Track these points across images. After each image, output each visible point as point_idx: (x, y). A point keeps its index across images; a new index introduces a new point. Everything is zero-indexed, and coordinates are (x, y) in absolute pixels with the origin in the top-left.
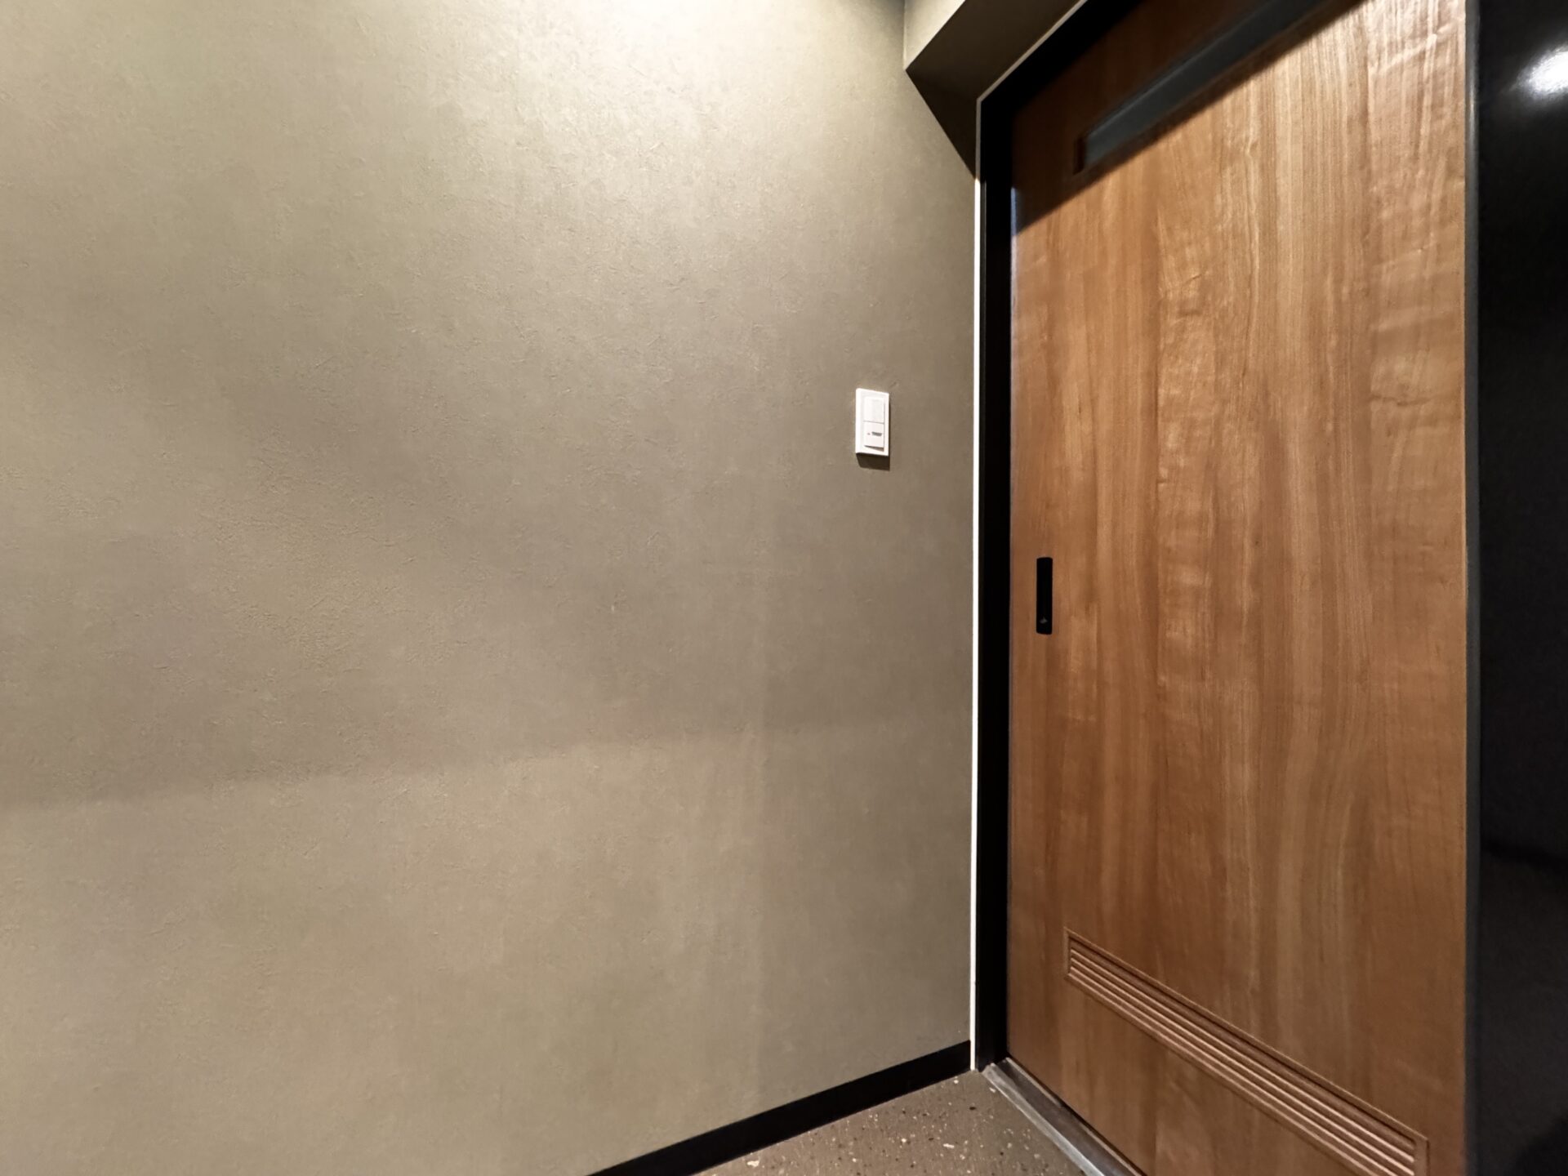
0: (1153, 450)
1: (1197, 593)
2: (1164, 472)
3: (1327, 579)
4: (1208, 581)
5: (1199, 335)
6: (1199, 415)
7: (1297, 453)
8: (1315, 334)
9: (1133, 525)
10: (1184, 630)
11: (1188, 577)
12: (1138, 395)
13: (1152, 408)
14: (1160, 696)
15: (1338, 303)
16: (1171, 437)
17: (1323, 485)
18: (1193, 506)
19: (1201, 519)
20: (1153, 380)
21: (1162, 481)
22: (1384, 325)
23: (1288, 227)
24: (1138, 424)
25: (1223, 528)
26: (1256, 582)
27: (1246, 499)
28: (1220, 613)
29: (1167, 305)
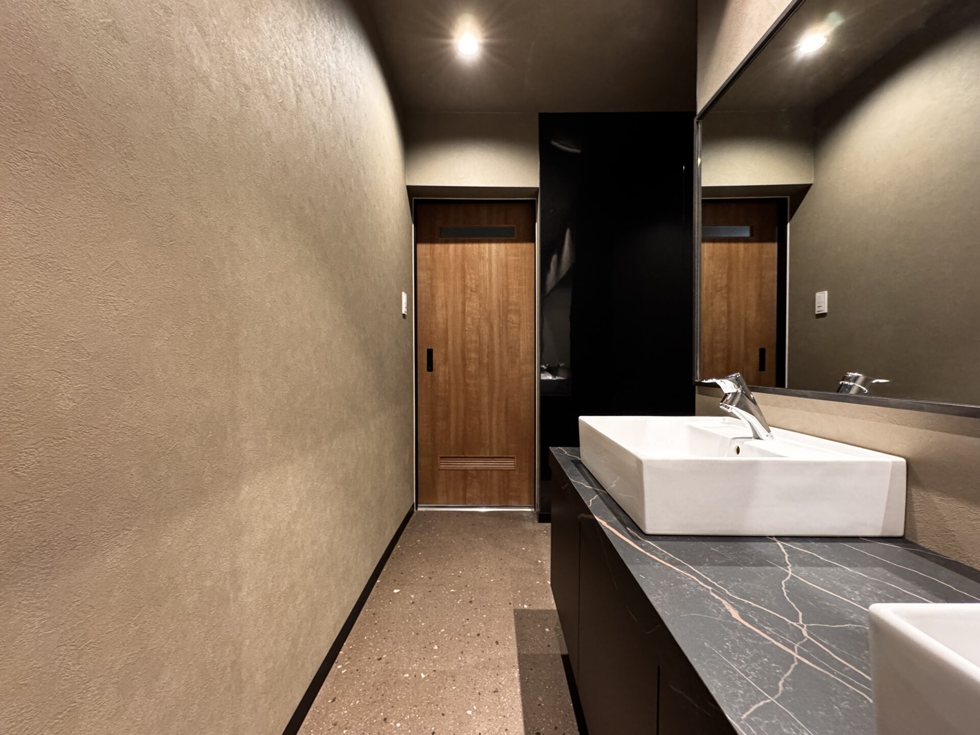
0: (464, 323)
1: (475, 359)
2: (467, 329)
3: (501, 356)
4: (477, 356)
5: (475, 297)
6: (476, 316)
7: (495, 329)
8: (499, 306)
9: (459, 340)
10: (472, 368)
11: (473, 355)
12: (460, 308)
13: (464, 312)
14: (466, 385)
15: (503, 301)
16: (469, 320)
17: (500, 336)
18: (474, 338)
19: (476, 342)
20: (464, 305)
21: (466, 331)
22: (510, 308)
23: (494, 280)
24: (460, 315)
25: (481, 344)
26: (488, 356)
27: (486, 338)
28: (480, 363)
29: (467, 286)
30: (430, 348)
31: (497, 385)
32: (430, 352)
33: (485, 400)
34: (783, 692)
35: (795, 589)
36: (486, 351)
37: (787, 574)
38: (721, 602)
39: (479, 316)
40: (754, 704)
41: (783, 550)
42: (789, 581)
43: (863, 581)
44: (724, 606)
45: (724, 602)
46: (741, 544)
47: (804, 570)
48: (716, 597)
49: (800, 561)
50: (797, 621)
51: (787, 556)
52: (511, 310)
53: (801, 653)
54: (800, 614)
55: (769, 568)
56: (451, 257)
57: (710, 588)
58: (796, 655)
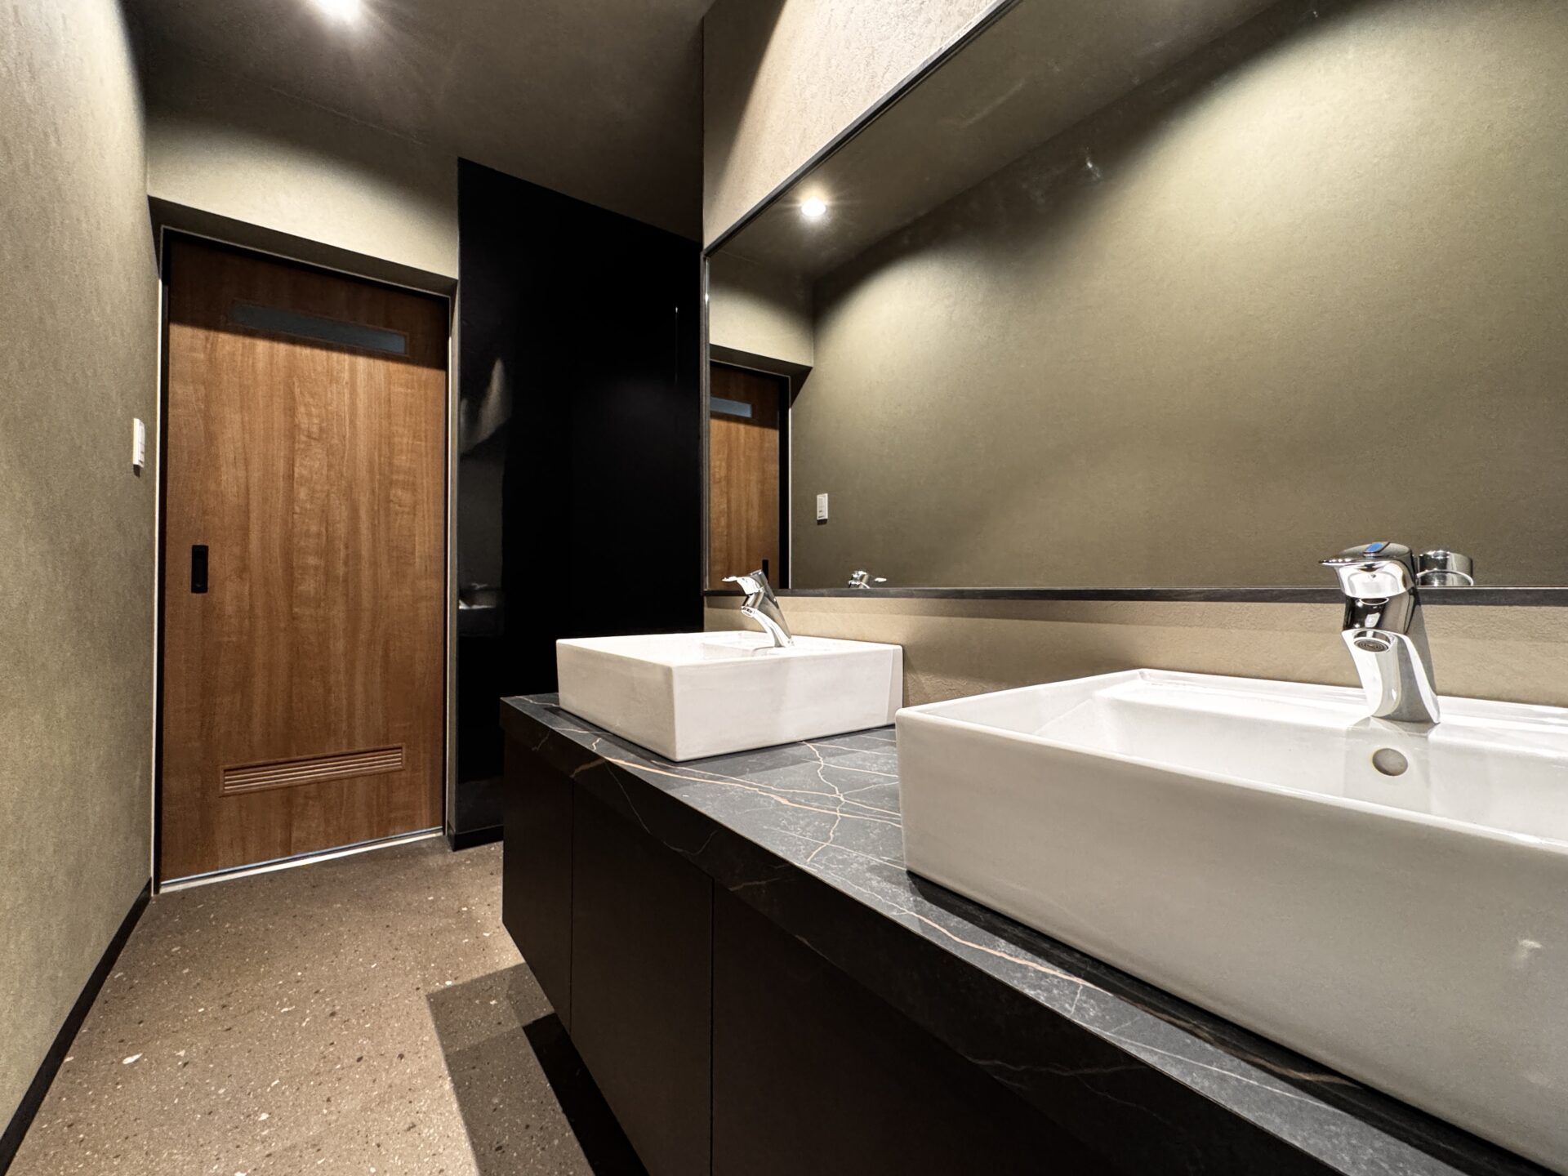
0: (290, 498)
1: (316, 568)
2: (297, 509)
3: (375, 564)
4: (323, 564)
5: (318, 450)
6: (318, 487)
7: (363, 514)
8: (371, 471)
9: (277, 532)
10: (309, 586)
11: (312, 561)
12: (281, 467)
13: (290, 476)
14: (294, 617)
15: (380, 464)
16: (303, 493)
17: (374, 528)
18: (314, 529)
19: (319, 535)
20: (291, 464)
21: (296, 513)
22: (395, 477)
23: (361, 423)
24: (281, 484)
25: (330, 540)
26: (346, 563)
27: (342, 529)
28: (328, 575)
29: (300, 429)
30: (199, 543)
31: (366, 616)
32: (200, 555)
33: (340, 645)
34: (834, 838)
35: (828, 773)
36: (342, 554)
37: (820, 765)
38: (769, 797)
39: (326, 487)
40: (814, 851)
41: (814, 749)
42: (823, 769)
43: (877, 757)
44: (773, 798)
45: (772, 796)
46: (776, 752)
47: (833, 760)
48: (765, 794)
49: (828, 754)
50: (835, 793)
51: (817, 753)
52: (397, 481)
53: (841, 812)
54: (836, 788)
55: (804, 764)
56: (260, 365)
57: (757, 789)
58: (838, 814)
